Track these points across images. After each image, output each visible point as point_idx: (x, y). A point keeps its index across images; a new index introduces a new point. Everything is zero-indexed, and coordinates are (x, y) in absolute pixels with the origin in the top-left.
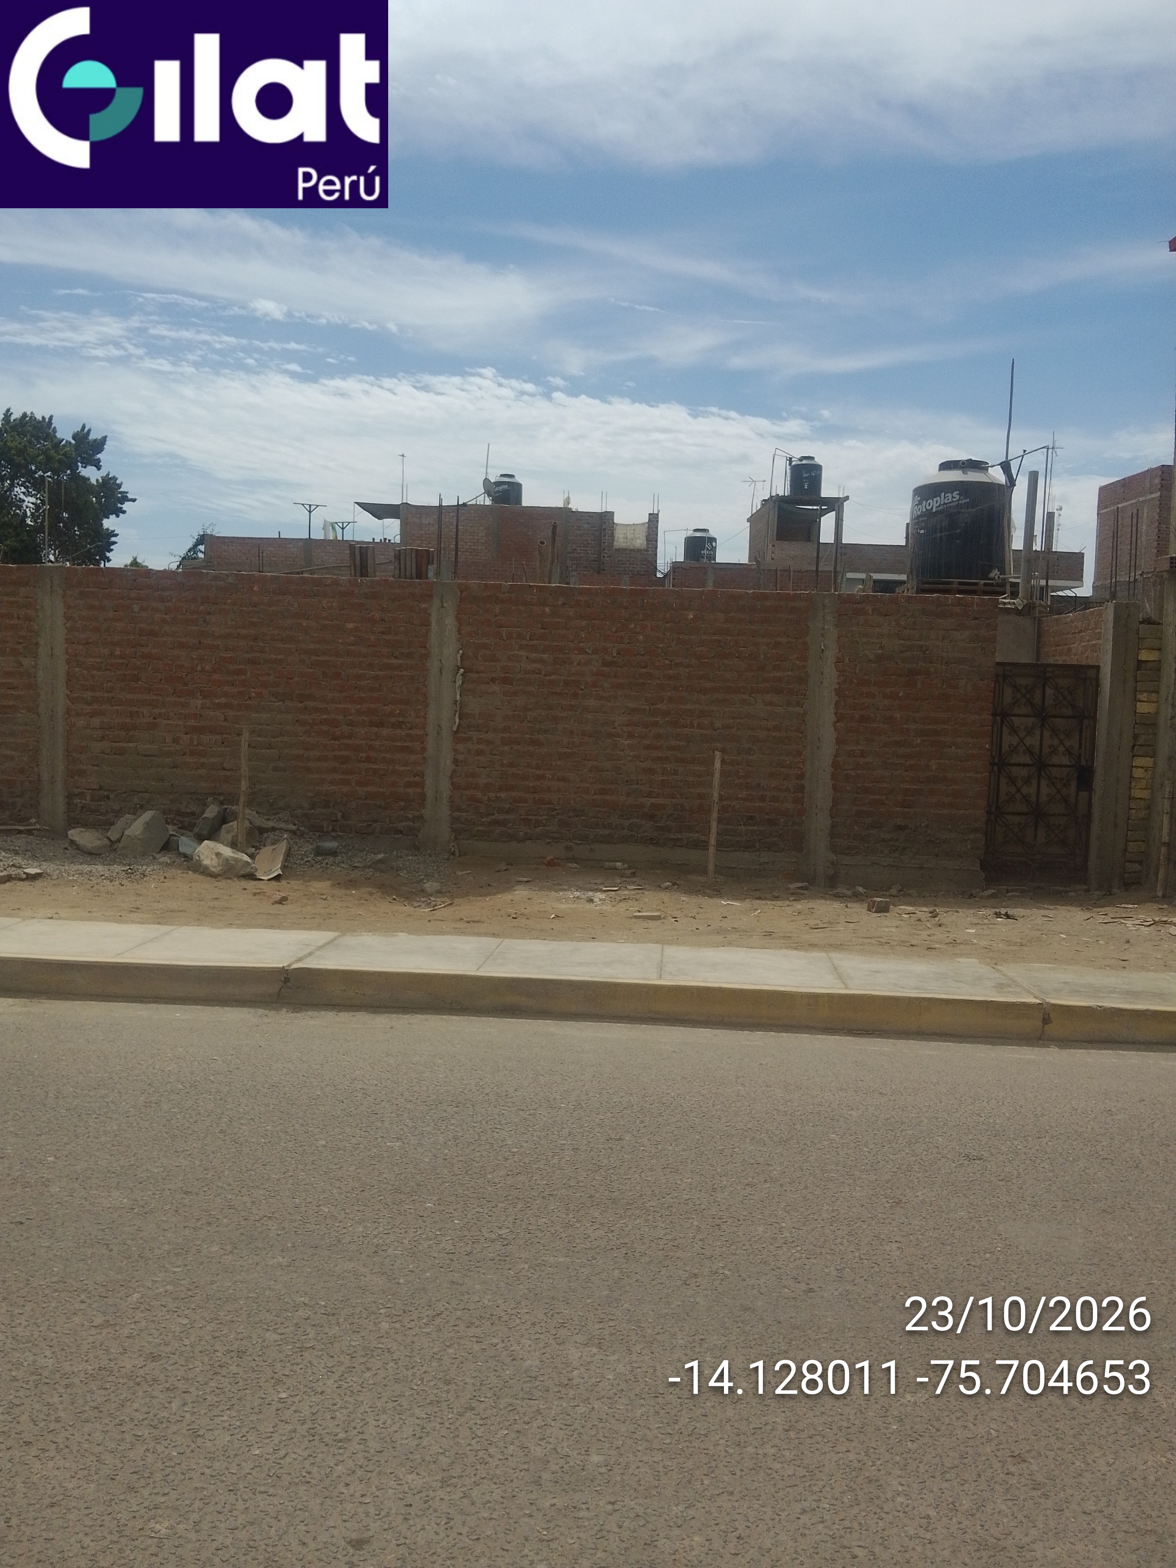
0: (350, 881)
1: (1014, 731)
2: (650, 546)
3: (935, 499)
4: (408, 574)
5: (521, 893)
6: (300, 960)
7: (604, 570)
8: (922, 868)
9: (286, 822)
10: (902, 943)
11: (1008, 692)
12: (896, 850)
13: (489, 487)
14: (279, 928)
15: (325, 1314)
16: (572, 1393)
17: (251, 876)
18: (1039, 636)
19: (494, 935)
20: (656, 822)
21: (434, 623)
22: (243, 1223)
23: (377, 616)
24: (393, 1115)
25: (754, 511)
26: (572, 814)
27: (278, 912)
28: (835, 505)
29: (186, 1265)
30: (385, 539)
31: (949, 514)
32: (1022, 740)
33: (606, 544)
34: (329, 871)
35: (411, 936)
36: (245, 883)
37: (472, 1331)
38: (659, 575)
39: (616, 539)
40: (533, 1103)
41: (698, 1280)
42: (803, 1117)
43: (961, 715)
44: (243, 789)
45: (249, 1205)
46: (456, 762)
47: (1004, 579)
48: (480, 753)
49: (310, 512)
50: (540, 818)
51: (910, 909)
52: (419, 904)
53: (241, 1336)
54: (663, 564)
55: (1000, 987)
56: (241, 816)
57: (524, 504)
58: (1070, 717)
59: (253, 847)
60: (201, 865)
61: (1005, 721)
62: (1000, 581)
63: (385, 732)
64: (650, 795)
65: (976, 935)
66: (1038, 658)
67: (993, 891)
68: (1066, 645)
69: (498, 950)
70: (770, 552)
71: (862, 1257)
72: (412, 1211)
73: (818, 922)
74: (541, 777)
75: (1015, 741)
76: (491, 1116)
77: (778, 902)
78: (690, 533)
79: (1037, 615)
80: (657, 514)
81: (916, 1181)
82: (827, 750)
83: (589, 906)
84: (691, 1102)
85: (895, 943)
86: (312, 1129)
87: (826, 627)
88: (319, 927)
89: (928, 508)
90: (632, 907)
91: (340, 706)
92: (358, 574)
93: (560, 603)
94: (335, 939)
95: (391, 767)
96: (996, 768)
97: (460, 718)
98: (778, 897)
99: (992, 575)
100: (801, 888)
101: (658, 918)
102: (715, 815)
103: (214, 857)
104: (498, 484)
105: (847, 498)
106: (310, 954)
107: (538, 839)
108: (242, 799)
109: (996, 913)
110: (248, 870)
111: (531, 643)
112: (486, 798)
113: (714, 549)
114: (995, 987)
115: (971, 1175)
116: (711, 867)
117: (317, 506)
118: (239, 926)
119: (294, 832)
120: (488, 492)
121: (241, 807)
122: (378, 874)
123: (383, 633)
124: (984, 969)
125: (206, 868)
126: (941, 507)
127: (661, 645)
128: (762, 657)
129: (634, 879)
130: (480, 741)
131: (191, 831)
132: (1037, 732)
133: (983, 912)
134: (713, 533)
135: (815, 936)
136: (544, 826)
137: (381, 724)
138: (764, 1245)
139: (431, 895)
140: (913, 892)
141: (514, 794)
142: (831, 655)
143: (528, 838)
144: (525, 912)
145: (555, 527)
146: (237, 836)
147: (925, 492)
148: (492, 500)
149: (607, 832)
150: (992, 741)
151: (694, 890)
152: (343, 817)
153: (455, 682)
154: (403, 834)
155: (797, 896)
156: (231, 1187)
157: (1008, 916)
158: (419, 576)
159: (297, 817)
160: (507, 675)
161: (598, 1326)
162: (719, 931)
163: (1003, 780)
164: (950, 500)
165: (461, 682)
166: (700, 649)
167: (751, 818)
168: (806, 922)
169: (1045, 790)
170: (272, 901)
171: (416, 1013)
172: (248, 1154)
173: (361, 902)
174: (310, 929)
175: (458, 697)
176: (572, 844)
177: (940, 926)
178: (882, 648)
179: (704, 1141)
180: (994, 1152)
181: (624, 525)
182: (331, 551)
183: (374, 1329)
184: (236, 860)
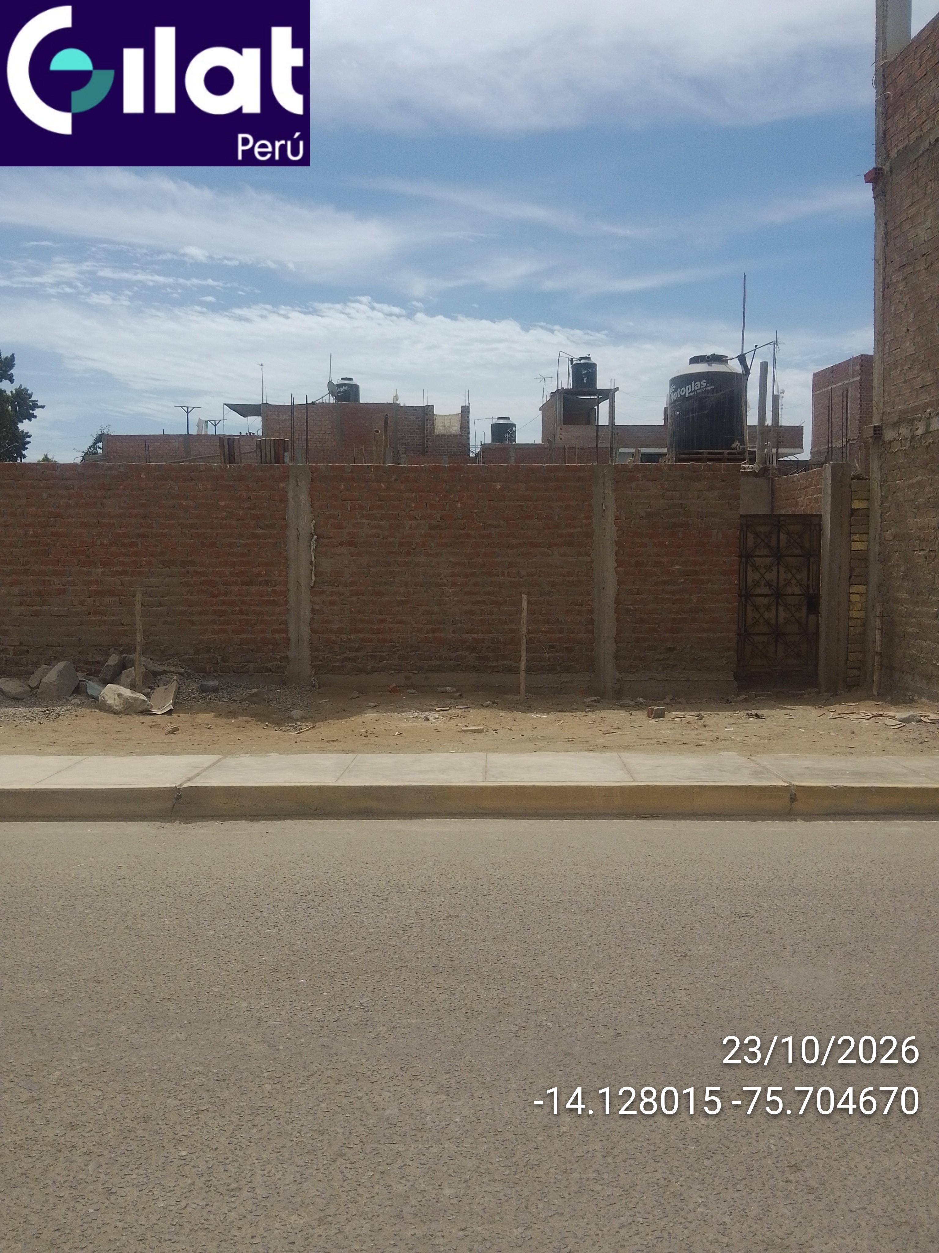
0: (230, 712)
1: (756, 568)
2: (464, 432)
3: (687, 387)
4: (268, 459)
5: (370, 716)
6: (189, 780)
7: (427, 452)
8: (688, 681)
9: (176, 666)
10: (676, 742)
11: (751, 538)
12: (668, 667)
13: (333, 388)
14: (172, 754)
15: (217, 1080)
16: (426, 1135)
17: (148, 712)
18: (773, 494)
19: (349, 751)
20: (477, 653)
21: (291, 499)
22: (146, 1005)
23: (244, 495)
24: (271, 906)
25: (545, 402)
26: (409, 650)
27: (171, 741)
28: (608, 394)
29: (99, 1045)
30: (250, 433)
31: (699, 398)
32: (762, 576)
33: (428, 431)
34: (212, 705)
35: (282, 756)
36: (142, 718)
37: (342, 1087)
38: (471, 455)
39: (436, 427)
40: (386, 890)
41: (527, 1031)
42: (605, 889)
43: (715, 558)
44: (138, 640)
45: (151, 989)
46: (313, 611)
47: (744, 448)
48: (332, 603)
49: (188, 413)
50: (383, 654)
51: (681, 714)
52: (287, 728)
53: (146, 1104)
54: (474, 447)
55: (755, 774)
56: (137, 662)
57: (361, 402)
58: (799, 556)
59: (149, 688)
60: (105, 704)
61: (749, 561)
62: (740, 451)
63: (254, 589)
64: (471, 632)
65: (734, 733)
66: (772, 511)
67: (745, 696)
68: (794, 499)
69: (353, 764)
70: (558, 435)
71: (659, 1004)
72: (288, 987)
73: (609, 728)
74: (382, 621)
75: (757, 576)
76: (352, 903)
77: (577, 713)
78: (495, 421)
79: (770, 476)
80: (468, 407)
81: (698, 937)
82: (611, 590)
83: (425, 724)
84: (514, 882)
85: (670, 742)
86: (203, 921)
87: (606, 492)
88: (205, 752)
89: (682, 394)
90: (461, 723)
91: (217, 569)
92: (227, 461)
93: (393, 479)
94: (218, 761)
95: (260, 618)
96: (743, 599)
97: (315, 576)
98: (576, 709)
99: (734, 446)
100: (594, 701)
101: (481, 731)
102: (524, 646)
103: (116, 697)
104: (340, 386)
105: (617, 389)
106: (198, 775)
107: (383, 671)
108: (138, 648)
109: (748, 714)
110: (145, 707)
111: (371, 512)
112: (339, 639)
113: (514, 433)
114: (750, 774)
115: (741, 929)
116: (522, 687)
117: (194, 408)
118: (138, 754)
119: (182, 674)
120: (332, 393)
121: (137, 656)
122: (253, 705)
123: (249, 509)
124: (741, 760)
125: (110, 706)
126: (692, 393)
127: (475, 511)
128: (557, 517)
129: (461, 700)
130: (332, 594)
131: (97, 677)
132: (775, 569)
133: (738, 714)
134: (513, 421)
135: (607, 740)
136: (387, 660)
137: (250, 583)
138: (578, 999)
139: (297, 720)
140: (683, 700)
141: (362, 635)
142: (611, 514)
143: (374, 670)
144: (374, 731)
145: (386, 418)
146: (135, 679)
147: (680, 382)
148: (335, 399)
149: (438, 663)
150: (739, 577)
151: (510, 707)
152: (222, 660)
153: (310, 546)
154: (272, 672)
155: (592, 707)
156: (135, 975)
157: (757, 716)
158: (277, 461)
159: (184, 661)
160: (352, 539)
161: (445, 1076)
162: (531, 740)
163: (749, 608)
164: (699, 388)
165: (315, 546)
166: (506, 512)
167: (553, 647)
168: (600, 728)
169: (782, 615)
170: (165, 732)
171: (287, 819)
172: (149, 946)
173: (240, 728)
174: (198, 753)
175: (313, 559)
176: (411, 674)
177: (705, 726)
178: (650, 507)
179: (526, 914)
180: (758, 909)
181: (442, 416)
182: (206, 444)
183: (258, 1090)
184: (135, 699)
